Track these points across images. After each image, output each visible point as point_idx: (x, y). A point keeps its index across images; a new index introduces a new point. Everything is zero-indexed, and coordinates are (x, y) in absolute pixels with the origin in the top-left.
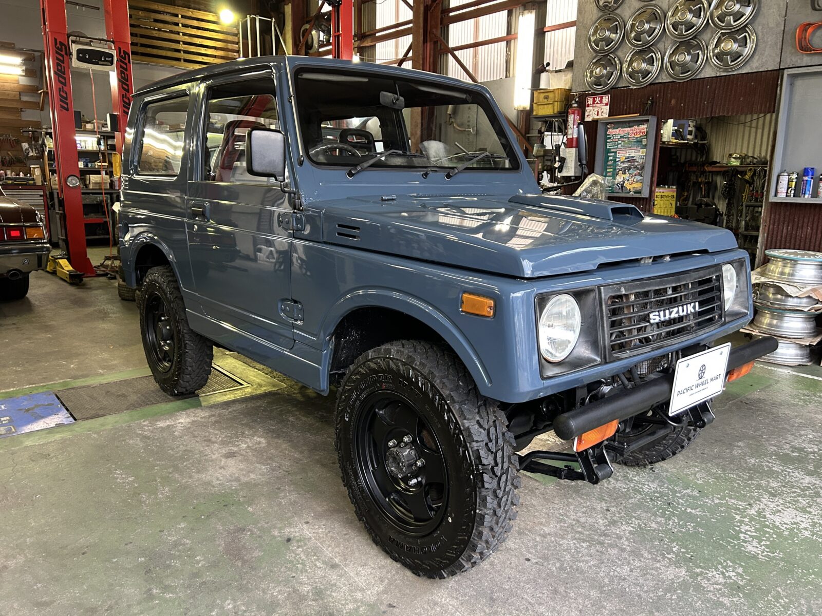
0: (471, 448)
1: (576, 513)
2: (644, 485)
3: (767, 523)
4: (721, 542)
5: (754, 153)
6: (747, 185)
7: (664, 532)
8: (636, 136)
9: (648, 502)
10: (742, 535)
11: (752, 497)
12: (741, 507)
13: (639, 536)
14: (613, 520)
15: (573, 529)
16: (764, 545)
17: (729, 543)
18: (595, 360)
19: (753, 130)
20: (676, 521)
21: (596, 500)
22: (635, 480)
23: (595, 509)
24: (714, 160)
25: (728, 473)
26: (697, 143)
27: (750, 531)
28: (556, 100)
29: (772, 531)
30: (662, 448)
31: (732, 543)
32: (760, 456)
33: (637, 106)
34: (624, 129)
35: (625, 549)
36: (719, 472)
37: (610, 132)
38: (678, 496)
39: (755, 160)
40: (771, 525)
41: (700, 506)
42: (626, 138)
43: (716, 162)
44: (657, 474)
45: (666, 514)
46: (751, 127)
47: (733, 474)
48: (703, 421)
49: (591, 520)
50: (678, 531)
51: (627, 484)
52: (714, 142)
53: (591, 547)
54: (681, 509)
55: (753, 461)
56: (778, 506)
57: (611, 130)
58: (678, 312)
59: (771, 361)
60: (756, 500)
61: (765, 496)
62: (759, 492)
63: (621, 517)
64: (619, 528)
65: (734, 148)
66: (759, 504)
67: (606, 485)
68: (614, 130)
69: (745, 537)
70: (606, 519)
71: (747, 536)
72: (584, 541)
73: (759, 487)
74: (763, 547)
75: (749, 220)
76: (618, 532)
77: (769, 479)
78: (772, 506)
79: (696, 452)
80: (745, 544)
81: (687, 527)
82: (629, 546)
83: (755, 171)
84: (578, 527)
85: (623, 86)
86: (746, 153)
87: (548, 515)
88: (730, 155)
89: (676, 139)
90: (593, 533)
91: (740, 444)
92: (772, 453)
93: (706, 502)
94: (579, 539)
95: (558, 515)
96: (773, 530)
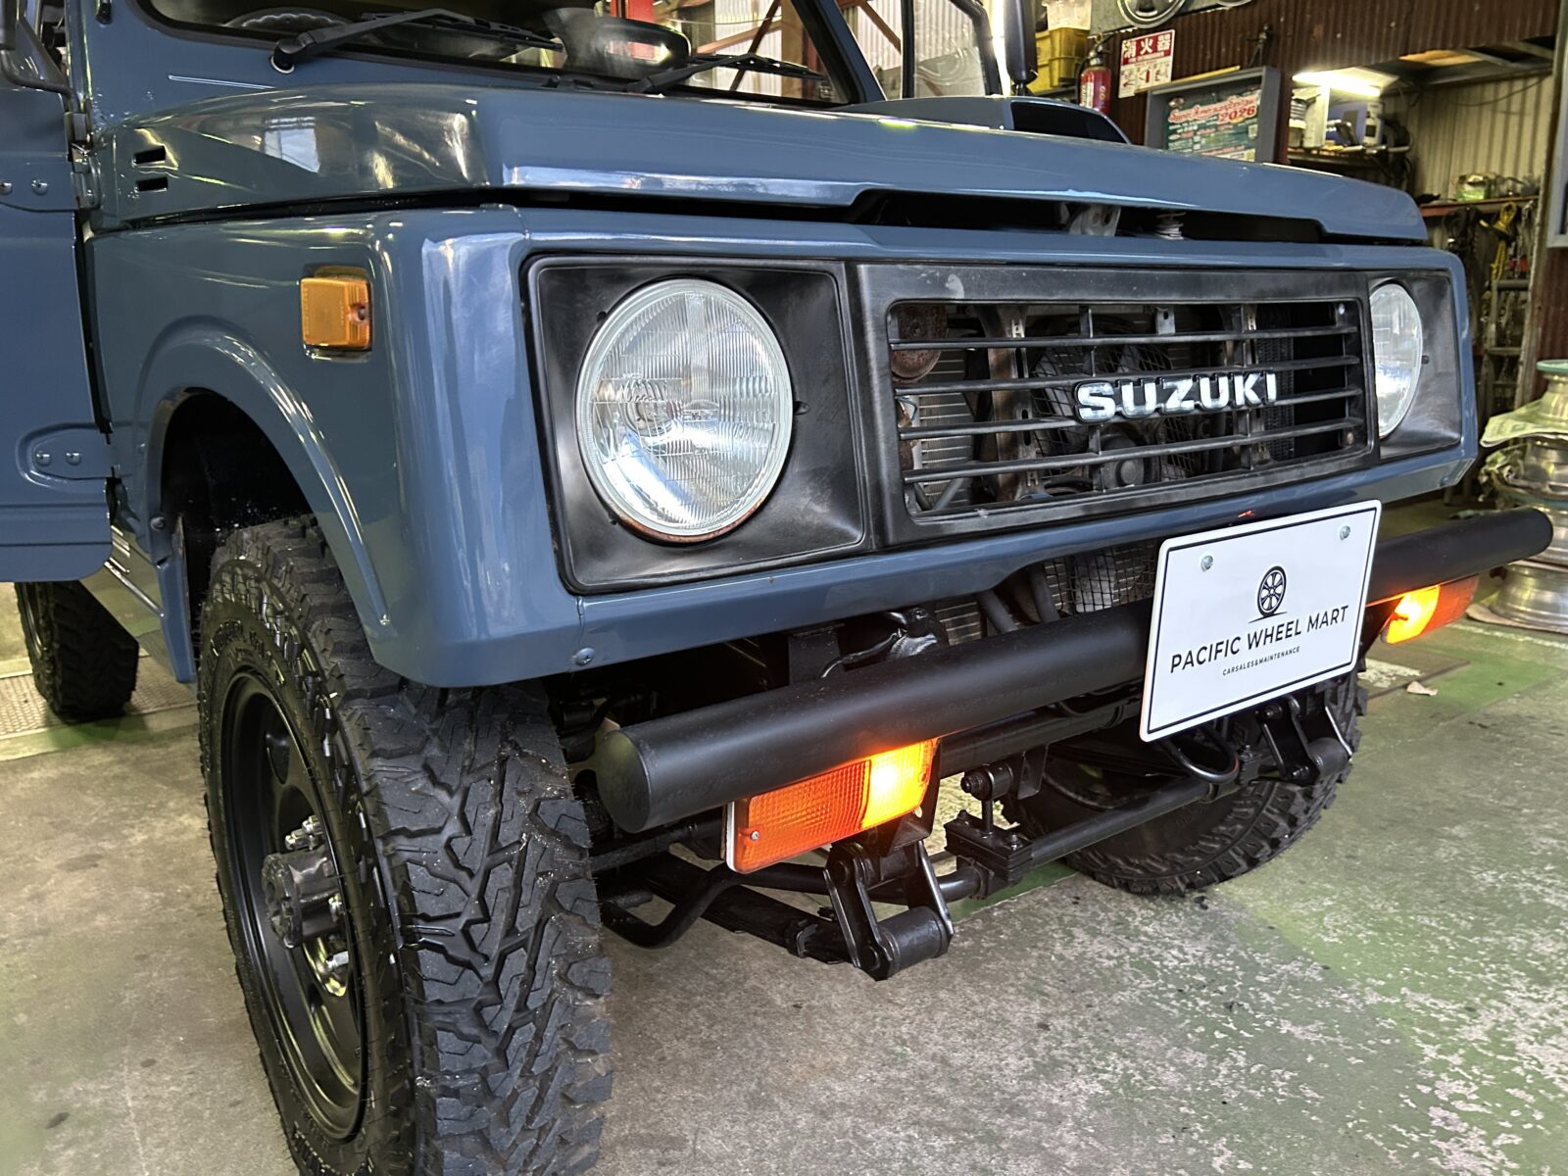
0: (389, 857)
1: (946, 1036)
2: (1168, 947)
3: (1518, 1070)
4: (1369, 1136)
5: (1516, 171)
6: (1502, 245)
7: (1199, 1100)
8: (1234, 121)
9: (1167, 1002)
10: (1436, 1113)
11: (1478, 987)
12: (1443, 1018)
13: (1115, 1114)
14: (1052, 1058)
15: (921, 1088)
16: (1502, 1147)
17: (1393, 1138)
18: (845, 537)
19: (1514, 120)
20: (1241, 1064)
21: (1020, 992)
22: (1146, 934)
23: (1006, 1021)
24: (1427, 191)
25: (1416, 914)
26: (1386, 151)
27: (1462, 1097)
28: (1057, 55)
29: (1531, 1099)
30: (1217, 846)
31: (1404, 1140)
32: (1509, 865)
33: (1234, 50)
34: (1206, 108)
35: (1061, 1160)
36: (1391, 910)
37: (1176, 118)
38: (1260, 983)
39: (1519, 187)
40: (1529, 1079)
41: (1321, 1015)
42: (1210, 127)
43: (1432, 198)
44: (1214, 915)
45: (1215, 1040)
46: (1508, 113)
47: (1428, 915)
48: (1313, 765)
49: (984, 1058)
50: (1239, 1099)
51: (1121, 946)
52: (1426, 152)
53: (956, 1151)
54: (1261, 1022)
55: (1490, 880)
56: (1554, 1012)
57: (1177, 113)
58: (1194, 394)
59: (1552, 629)
60: (1491, 996)
61: (1517, 984)
62: (1499, 971)
63: (1078, 1049)
64: (1063, 1085)
65: (1471, 163)
66: (1498, 1009)
67: (1058, 948)
68: (1184, 112)
69: (1445, 1119)
70: (1032, 1054)
71: (1454, 1116)
72: (942, 1129)
73: (1500, 954)
74: (1500, 1156)
75: (1507, 324)
76: (1055, 1101)
77: (1532, 932)
78: (1534, 1015)
79: (1333, 853)
80: (1443, 1145)
81: (1270, 1083)
82: (1076, 1148)
83: (1519, 210)
84: (938, 1082)
85: (1204, 5)
86: (1498, 172)
87: (863, 1042)
88: (1463, 179)
89: (1337, 144)
90: (978, 1101)
91: (1457, 830)
92: (1543, 856)
93: (1341, 1002)
94: (930, 1124)
95: (891, 1043)
96: (1536, 1094)
